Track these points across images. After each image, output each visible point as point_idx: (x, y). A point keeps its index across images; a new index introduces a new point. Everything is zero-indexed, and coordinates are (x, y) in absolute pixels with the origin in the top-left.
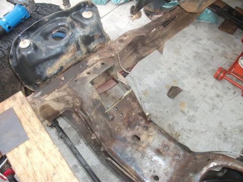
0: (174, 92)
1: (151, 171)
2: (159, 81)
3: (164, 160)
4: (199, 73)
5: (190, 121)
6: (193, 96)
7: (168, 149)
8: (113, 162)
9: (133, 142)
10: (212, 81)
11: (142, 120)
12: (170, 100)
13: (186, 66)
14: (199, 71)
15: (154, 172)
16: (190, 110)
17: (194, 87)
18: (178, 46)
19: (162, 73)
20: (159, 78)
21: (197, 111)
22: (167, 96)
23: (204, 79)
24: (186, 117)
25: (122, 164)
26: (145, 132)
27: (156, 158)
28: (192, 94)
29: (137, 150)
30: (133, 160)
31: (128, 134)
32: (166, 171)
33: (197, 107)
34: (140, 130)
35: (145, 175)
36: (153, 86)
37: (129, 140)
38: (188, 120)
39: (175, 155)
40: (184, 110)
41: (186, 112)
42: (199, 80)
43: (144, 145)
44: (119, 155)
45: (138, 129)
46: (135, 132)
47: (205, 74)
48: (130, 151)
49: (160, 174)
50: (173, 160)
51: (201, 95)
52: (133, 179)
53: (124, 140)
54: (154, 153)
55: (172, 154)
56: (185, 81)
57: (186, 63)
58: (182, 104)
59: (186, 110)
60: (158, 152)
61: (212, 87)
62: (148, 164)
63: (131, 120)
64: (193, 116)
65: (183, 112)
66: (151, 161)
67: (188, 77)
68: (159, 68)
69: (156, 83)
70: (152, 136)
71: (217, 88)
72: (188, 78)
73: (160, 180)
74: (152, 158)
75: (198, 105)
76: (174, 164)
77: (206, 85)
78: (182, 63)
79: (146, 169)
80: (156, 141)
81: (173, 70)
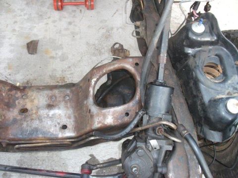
0: (32, 47)
1: (56, 126)
2: (12, 48)
3: (59, 108)
4: (41, 15)
5: (63, 61)
6: (50, 38)
7: (56, 98)
8: (22, 145)
9: (23, 116)
10: (56, 14)
11: (16, 93)
12: (34, 56)
13: (26, 17)
14: (40, 13)
15: (59, 124)
16: (57, 52)
17: (46, 31)
18: (7, 5)
19: (10, 39)
20: (11, 45)
21: (62, 48)
22: (30, 55)
23: (49, 18)
24: (59, 59)
25: (30, 141)
26: (27, 100)
27: (52, 112)
28: (48, 37)
29: (32, 119)
30: (36, 130)
31: (14, 113)
32: (67, 115)
33: (61, 45)
34: (21, 102)
35: (54, 133)
36: (11, 56)
37: (19, 118)
38: (61, 61)
39: (64, 97)
40: (51, 55)
41: (55, 56)
42: (45, 21)
43: (34, 112)
44: (21, 136)
45: (19, 103)
46: (19, 107)
47: (47, 13)
48: (27, 125)
49: (65, 121)
50: (66, 102)
51: (57, 33)
52: (48, 144)
53: (15, 121)
54: (47, 111)
55: (61, 99)
56: (35, 31)
57: (24, 15)
58: (47, 52)
59: (53, 54)
60: (50, 106)
61: (60, 20)
62: (49, 123)
63: (6, 101)
64: (62, 54)
65: (52, 57)
66: (50, 118)
67: (35, 25)
68: (4, 37)
69: (11, 51)
70: (34, 99)
71: (65, 18)
72: (35, 27)
73: (68, 126)
74: (48, 115)
75: (60, 43)
76: (69, 105)
77: (54, 22)
78: (21, 17)
79: (51, 128)
80: (41, 99)
81: (17, 29)
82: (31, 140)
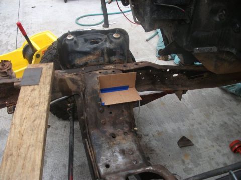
0: (185, 142)
1: (107, 160)
2: (177, 130)
3: (123, 159)
4: (218, 139)
5: (185, 171)
6: (201, 154)
7: (132, 154)
8: (87, 142)
9: (109, 137)
10: (227, 150)
11: (126, 128)
12: (178, 148)
13: (209, 129)
14: (220, 138)
15: (110, 161)
16: (191, 164)
17: (206, 148)
18: (211, 113)
19: (184, 126)
20: (179, 128)
21: (197, 167)
22: (177, 144)
23: (220, 146)
24: (184, 167)
26: (123, 136)
27: (118, 154)
28: (201, 152)
29: (108, 143)
30: (100, 147)
31: (110, 130)
32: (119, 166)
33: (199, 164)
34: (121, 132)
35: (101, 160)
36: (170, 131)
37: (107, 134)
38: (184, 170)
39: (134, 160)
40: (185, 160)
41: (186, 163)
42: (215, 144)
43: (115, 143)
44: (93, 139)
45: (119, 131)
46: (116, 132)
47: (223, 142)
48: (103, 141)
49: (113, 166)
50: (130, 163)
51: (209, 157)
52: (92, 159)
53: (105, 132)
54: (119, 151)
55: (132, 158)
56: (201, 140)
57: (210, 128)
58: (186, 156)
59: (187, 161)
60: (123, 152)
61: (224, 155)
62: (109, 155)
63: (117, 122)
64: (190, 169)
65: (183, 162)
66: (113, 154)
67: (206, 138)
68: (183, 121)
69: (173, 130)
70: (126, 140)
71: (228, 158)
72: (205, 139)
73: (109, 169)
74: (115, 152)
75: (201, 163)
76: (128, 165)
77: (218, 151)
78: (207, 126)
79: (104, 157)
80: (127, 145)
81: (195, 127)
82: (92, 146)
